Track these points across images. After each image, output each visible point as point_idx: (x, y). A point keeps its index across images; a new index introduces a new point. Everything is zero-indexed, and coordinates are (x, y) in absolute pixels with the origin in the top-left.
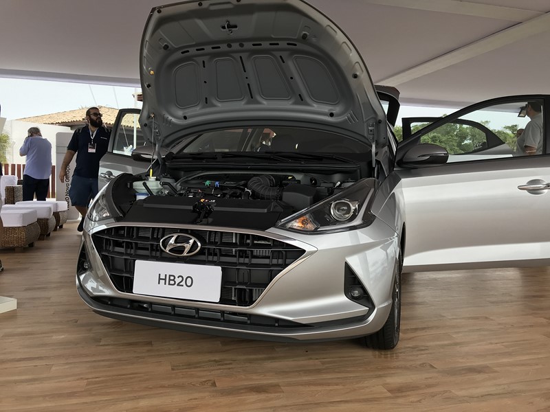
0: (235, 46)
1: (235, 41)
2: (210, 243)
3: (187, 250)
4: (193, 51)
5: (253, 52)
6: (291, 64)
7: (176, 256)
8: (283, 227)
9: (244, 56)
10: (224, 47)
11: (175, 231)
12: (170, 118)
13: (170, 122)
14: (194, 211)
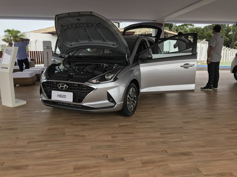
0: (82, 25)
1: (81, 24)
2: (71, 86)
3: (64, 88)
4: (70, 26)
5: (87, 27)
6: (99, 30)
7: (62, 90)
8: (89, 82)
9: (85, 27)
10: (78, 25)
11: (62, 83)
12: (67, 45)
13: (67, 47)
14: (68, 77)
